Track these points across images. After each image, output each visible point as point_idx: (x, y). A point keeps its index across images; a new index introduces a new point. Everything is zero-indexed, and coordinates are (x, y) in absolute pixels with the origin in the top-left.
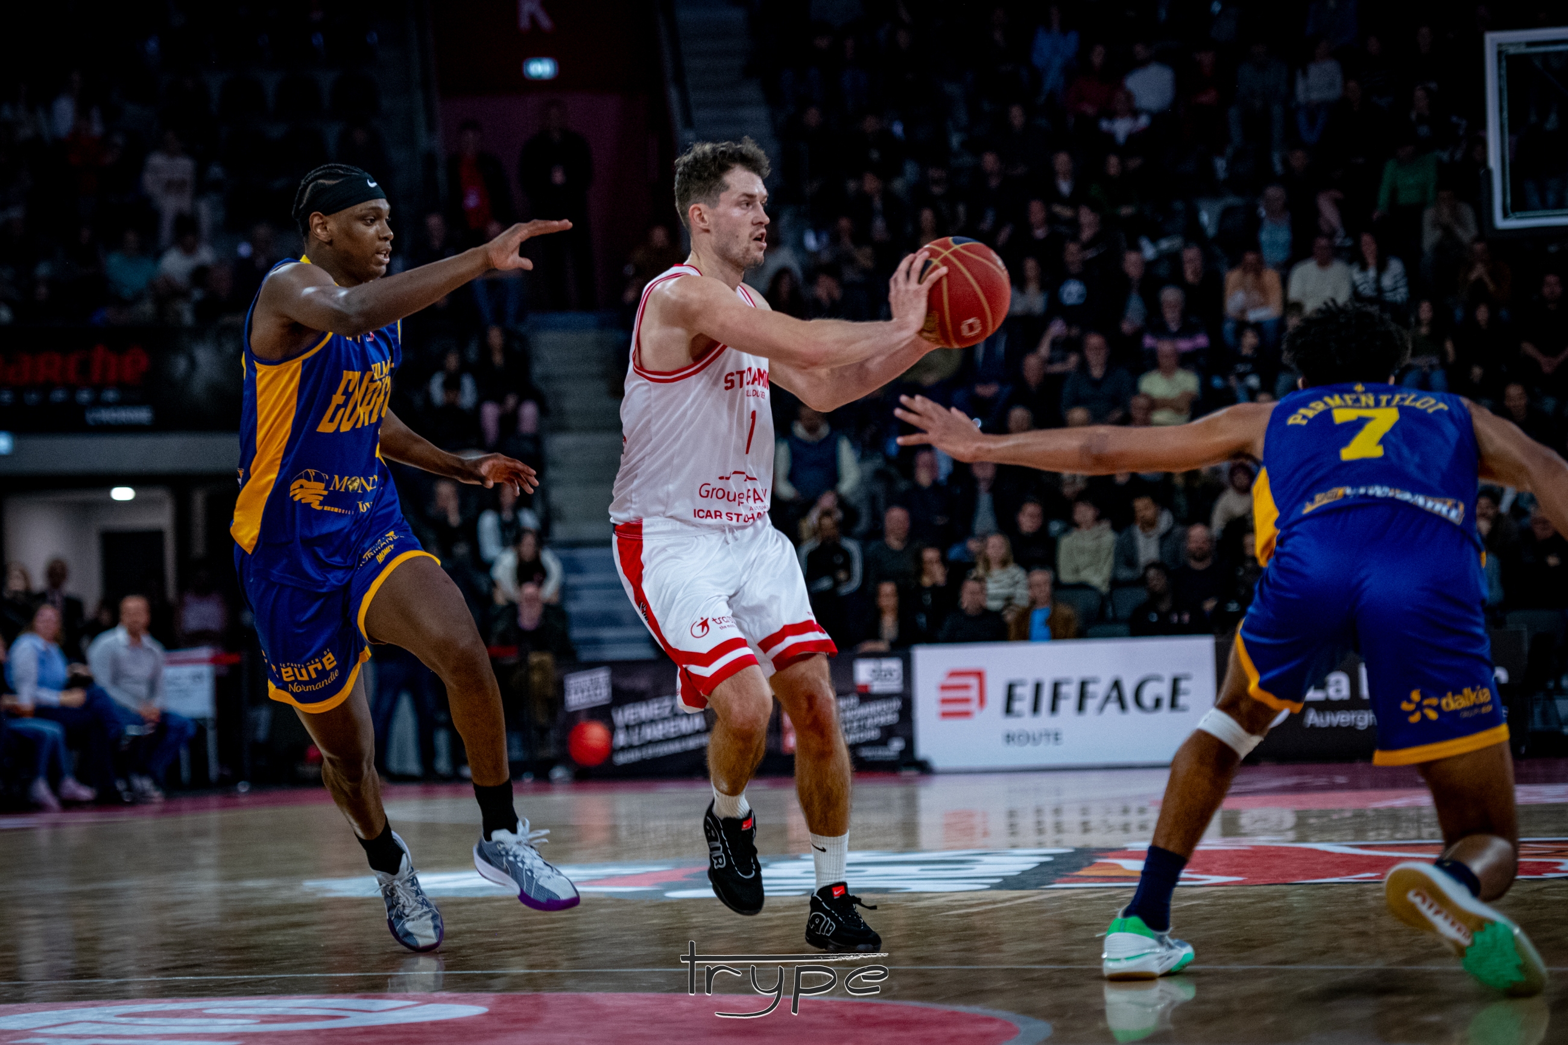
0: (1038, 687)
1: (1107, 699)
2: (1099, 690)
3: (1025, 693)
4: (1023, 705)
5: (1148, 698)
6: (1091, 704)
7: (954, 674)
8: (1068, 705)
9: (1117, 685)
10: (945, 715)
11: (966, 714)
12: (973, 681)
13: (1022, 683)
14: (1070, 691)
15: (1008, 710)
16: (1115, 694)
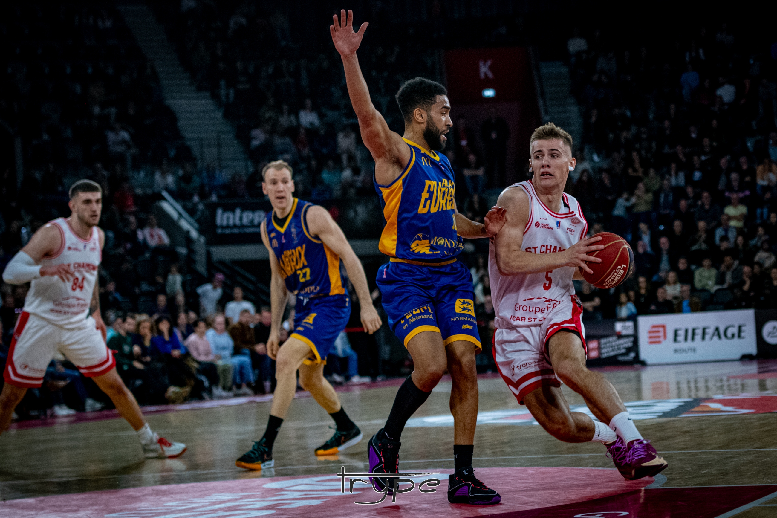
0: (686, 331)
1: (713, 335)
2: (710, 331)
3: (681, 333)
4: (681, 338)
5: (729, 333)
6: (707, 337)
7: (654, 327)
8: (698, 337)
9: (717, 329)
10: (651, 343)
11: (659, 342)
12: (661, 329)
13: (680, 330)
14: (699, 332)
15: (675, 340)
16: (716, 333)
